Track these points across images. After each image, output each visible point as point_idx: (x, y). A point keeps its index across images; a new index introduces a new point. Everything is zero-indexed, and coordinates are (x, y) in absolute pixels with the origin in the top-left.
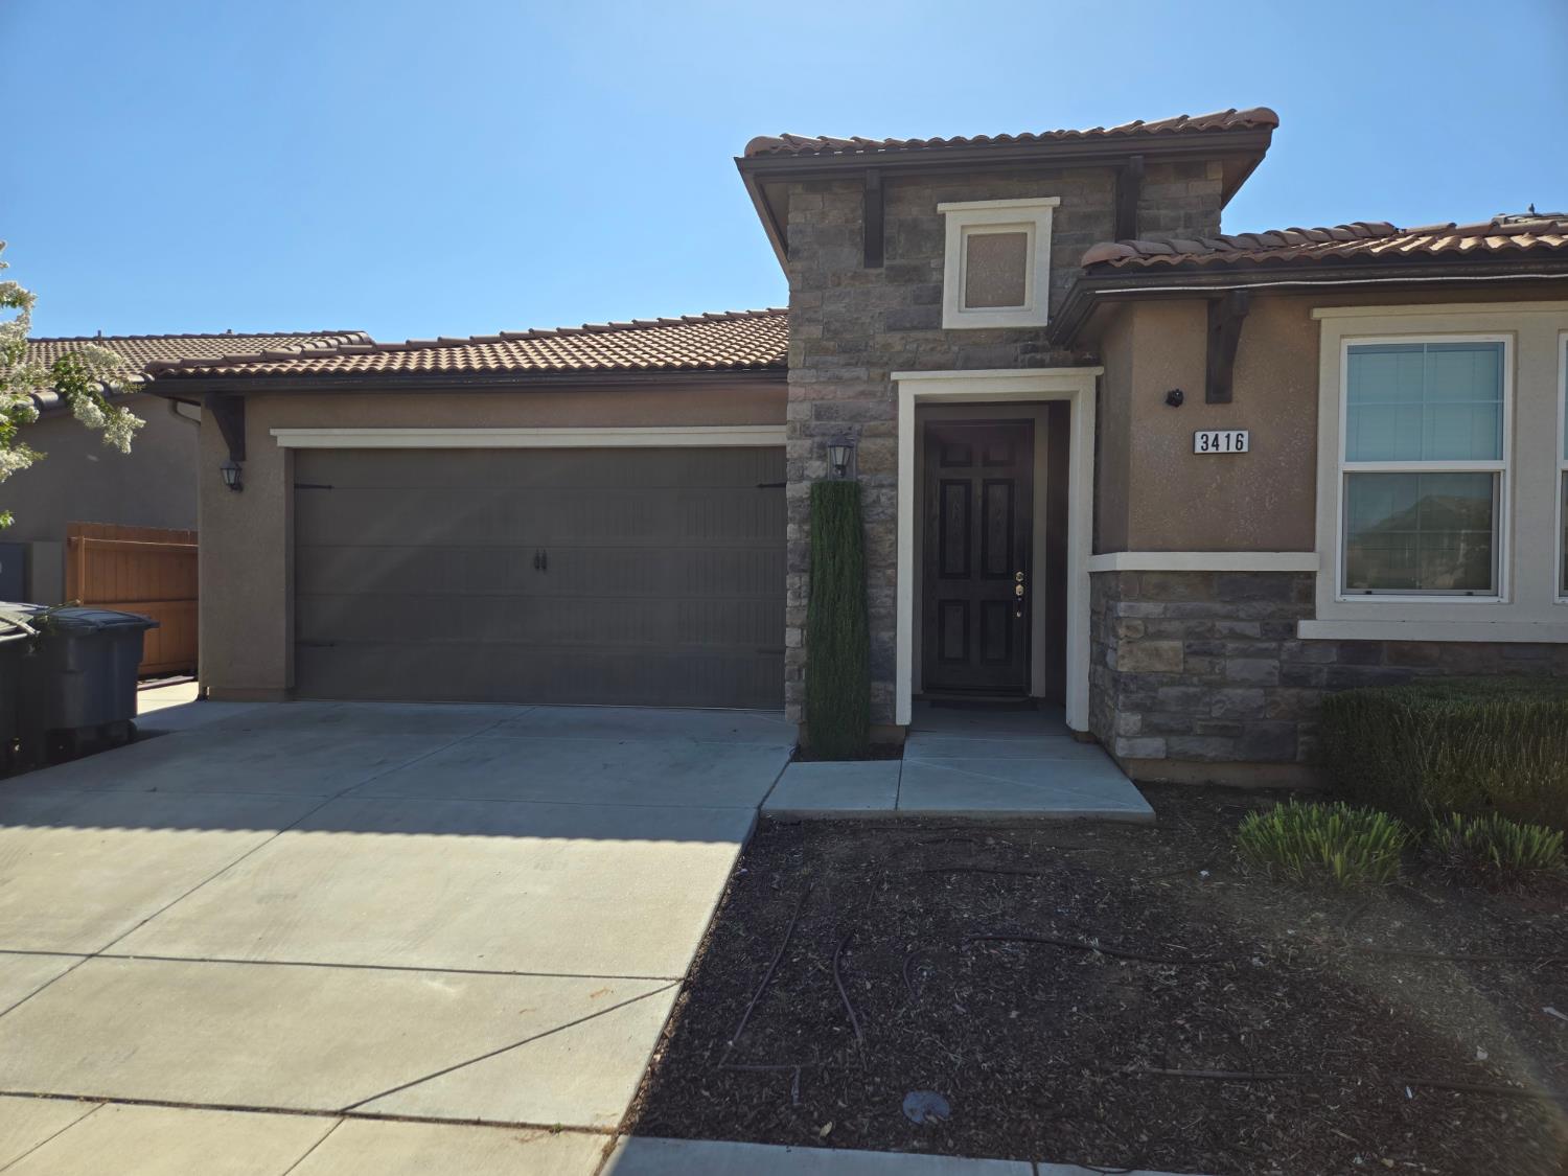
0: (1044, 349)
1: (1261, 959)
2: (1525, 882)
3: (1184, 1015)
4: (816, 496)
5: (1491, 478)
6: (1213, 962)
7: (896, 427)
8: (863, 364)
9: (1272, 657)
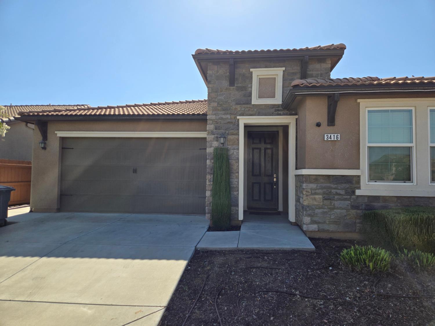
0: (281, 110)
1: (349, 298)
2: (427, 271)
3: (326, 318)
4: (215, 152)
5: (410, 149)
6: (334, 299)
7: (239, 132)
8: (229, 114)
9: (348, 200)
